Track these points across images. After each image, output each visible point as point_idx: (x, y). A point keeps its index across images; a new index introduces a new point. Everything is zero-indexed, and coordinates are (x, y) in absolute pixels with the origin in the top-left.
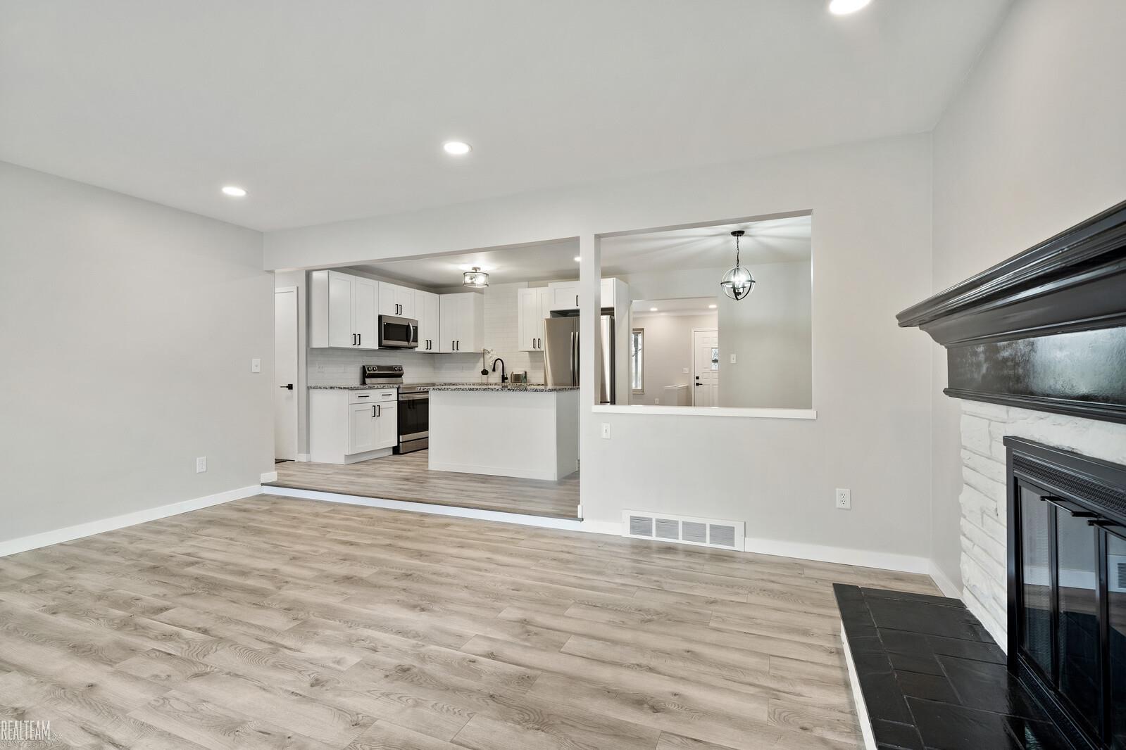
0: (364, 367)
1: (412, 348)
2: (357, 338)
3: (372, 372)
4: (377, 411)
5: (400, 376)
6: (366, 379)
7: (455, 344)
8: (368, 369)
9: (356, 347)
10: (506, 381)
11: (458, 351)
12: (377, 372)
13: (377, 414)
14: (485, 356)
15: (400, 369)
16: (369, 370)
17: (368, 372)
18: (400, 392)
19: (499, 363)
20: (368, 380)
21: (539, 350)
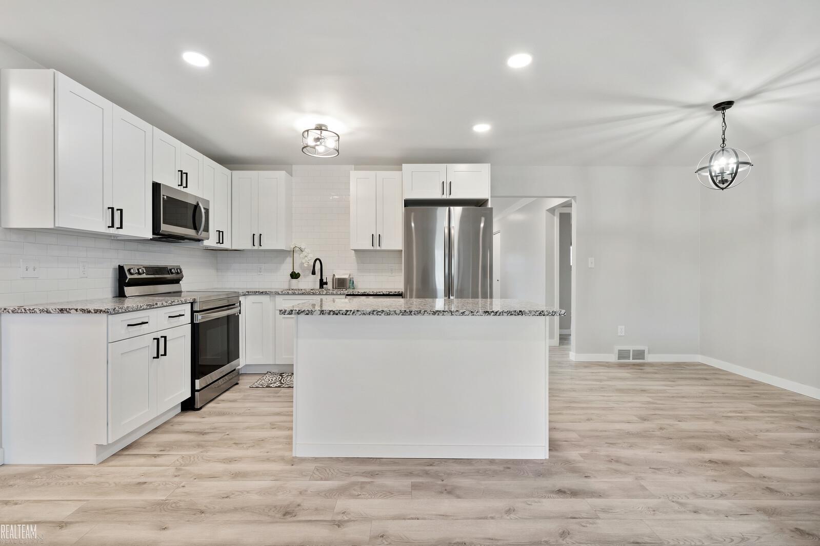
0: (121, 268)
1: (199, 240)
2: (116, 216)
3: (136, 276)
4: (161, 347)
5: (177, 281)
6: (126, 289)
7: (257, 239)
8: (129, 270)
9: (113, 231)
10: (324, 286)
11: (261, 248)
12: (144, 276)
13: (162, 352)
14: (295, 255)
15: (179, 272)
16: (131, 274)
17: (129, 277)
18: (196, 308)
19: (318, 264)
20: (128, 290)
21: (378, 248)
